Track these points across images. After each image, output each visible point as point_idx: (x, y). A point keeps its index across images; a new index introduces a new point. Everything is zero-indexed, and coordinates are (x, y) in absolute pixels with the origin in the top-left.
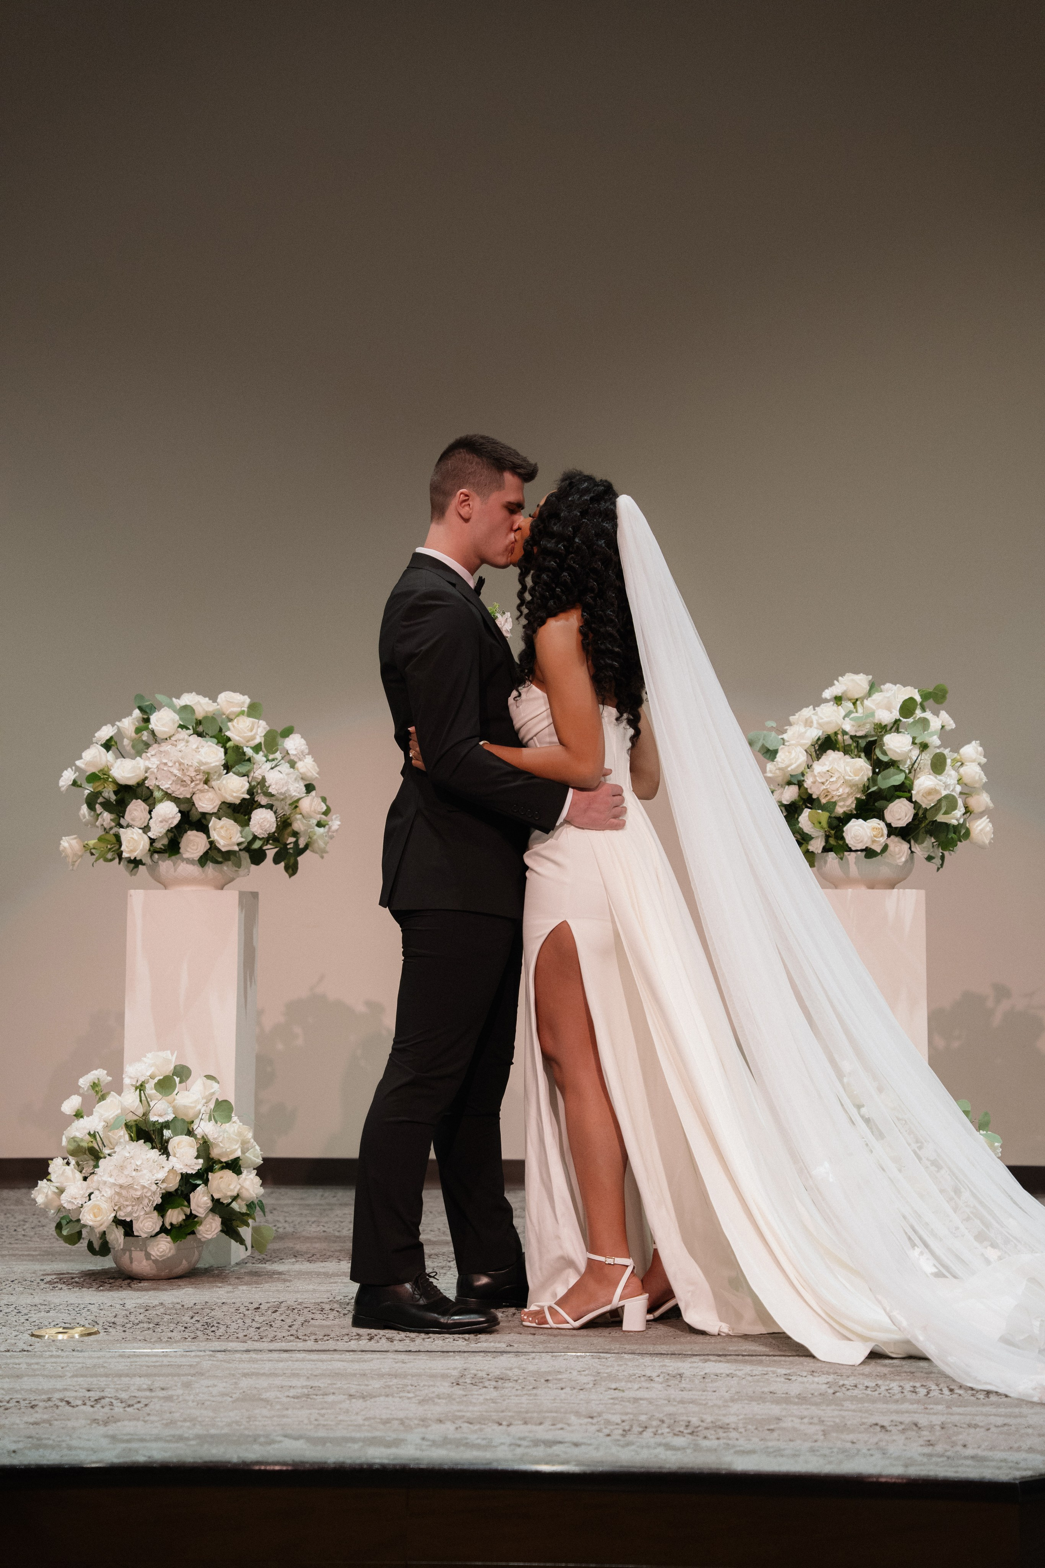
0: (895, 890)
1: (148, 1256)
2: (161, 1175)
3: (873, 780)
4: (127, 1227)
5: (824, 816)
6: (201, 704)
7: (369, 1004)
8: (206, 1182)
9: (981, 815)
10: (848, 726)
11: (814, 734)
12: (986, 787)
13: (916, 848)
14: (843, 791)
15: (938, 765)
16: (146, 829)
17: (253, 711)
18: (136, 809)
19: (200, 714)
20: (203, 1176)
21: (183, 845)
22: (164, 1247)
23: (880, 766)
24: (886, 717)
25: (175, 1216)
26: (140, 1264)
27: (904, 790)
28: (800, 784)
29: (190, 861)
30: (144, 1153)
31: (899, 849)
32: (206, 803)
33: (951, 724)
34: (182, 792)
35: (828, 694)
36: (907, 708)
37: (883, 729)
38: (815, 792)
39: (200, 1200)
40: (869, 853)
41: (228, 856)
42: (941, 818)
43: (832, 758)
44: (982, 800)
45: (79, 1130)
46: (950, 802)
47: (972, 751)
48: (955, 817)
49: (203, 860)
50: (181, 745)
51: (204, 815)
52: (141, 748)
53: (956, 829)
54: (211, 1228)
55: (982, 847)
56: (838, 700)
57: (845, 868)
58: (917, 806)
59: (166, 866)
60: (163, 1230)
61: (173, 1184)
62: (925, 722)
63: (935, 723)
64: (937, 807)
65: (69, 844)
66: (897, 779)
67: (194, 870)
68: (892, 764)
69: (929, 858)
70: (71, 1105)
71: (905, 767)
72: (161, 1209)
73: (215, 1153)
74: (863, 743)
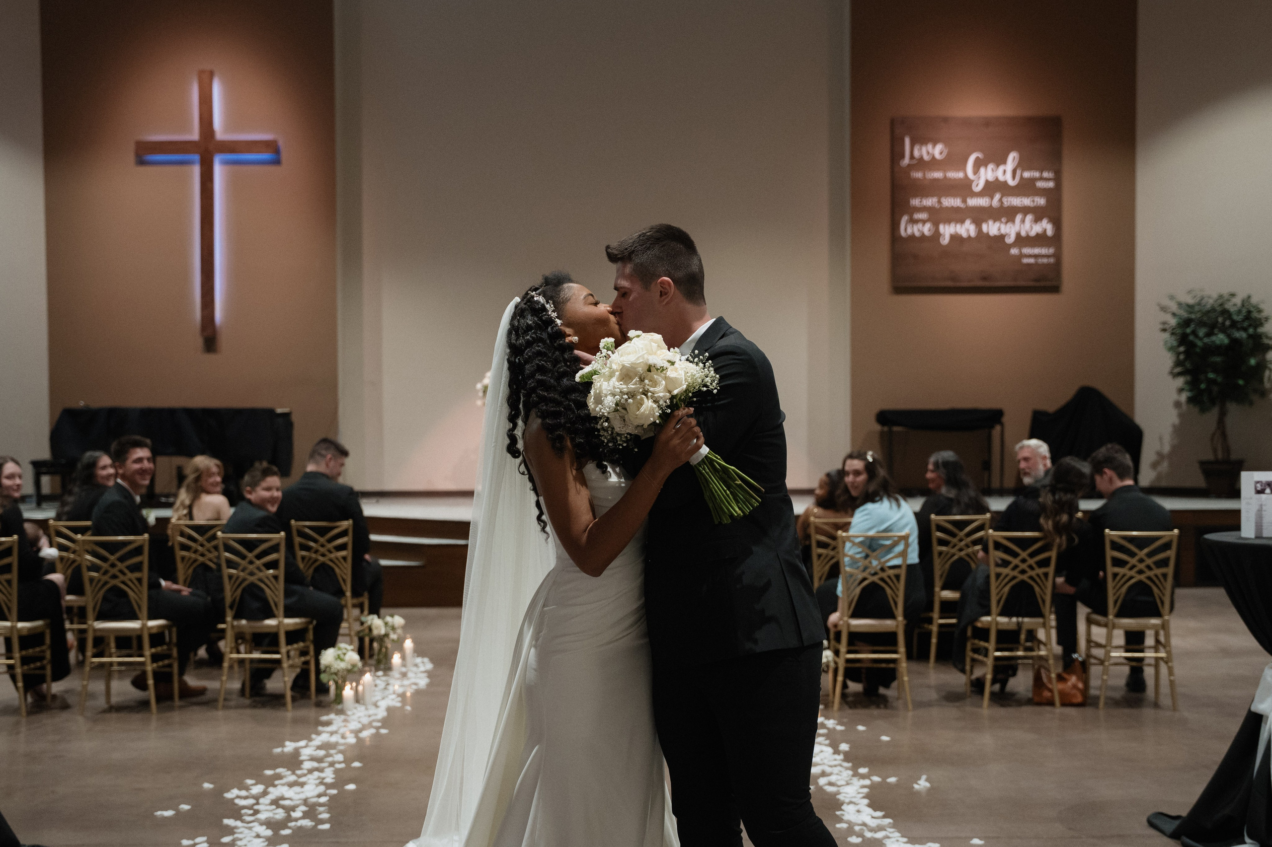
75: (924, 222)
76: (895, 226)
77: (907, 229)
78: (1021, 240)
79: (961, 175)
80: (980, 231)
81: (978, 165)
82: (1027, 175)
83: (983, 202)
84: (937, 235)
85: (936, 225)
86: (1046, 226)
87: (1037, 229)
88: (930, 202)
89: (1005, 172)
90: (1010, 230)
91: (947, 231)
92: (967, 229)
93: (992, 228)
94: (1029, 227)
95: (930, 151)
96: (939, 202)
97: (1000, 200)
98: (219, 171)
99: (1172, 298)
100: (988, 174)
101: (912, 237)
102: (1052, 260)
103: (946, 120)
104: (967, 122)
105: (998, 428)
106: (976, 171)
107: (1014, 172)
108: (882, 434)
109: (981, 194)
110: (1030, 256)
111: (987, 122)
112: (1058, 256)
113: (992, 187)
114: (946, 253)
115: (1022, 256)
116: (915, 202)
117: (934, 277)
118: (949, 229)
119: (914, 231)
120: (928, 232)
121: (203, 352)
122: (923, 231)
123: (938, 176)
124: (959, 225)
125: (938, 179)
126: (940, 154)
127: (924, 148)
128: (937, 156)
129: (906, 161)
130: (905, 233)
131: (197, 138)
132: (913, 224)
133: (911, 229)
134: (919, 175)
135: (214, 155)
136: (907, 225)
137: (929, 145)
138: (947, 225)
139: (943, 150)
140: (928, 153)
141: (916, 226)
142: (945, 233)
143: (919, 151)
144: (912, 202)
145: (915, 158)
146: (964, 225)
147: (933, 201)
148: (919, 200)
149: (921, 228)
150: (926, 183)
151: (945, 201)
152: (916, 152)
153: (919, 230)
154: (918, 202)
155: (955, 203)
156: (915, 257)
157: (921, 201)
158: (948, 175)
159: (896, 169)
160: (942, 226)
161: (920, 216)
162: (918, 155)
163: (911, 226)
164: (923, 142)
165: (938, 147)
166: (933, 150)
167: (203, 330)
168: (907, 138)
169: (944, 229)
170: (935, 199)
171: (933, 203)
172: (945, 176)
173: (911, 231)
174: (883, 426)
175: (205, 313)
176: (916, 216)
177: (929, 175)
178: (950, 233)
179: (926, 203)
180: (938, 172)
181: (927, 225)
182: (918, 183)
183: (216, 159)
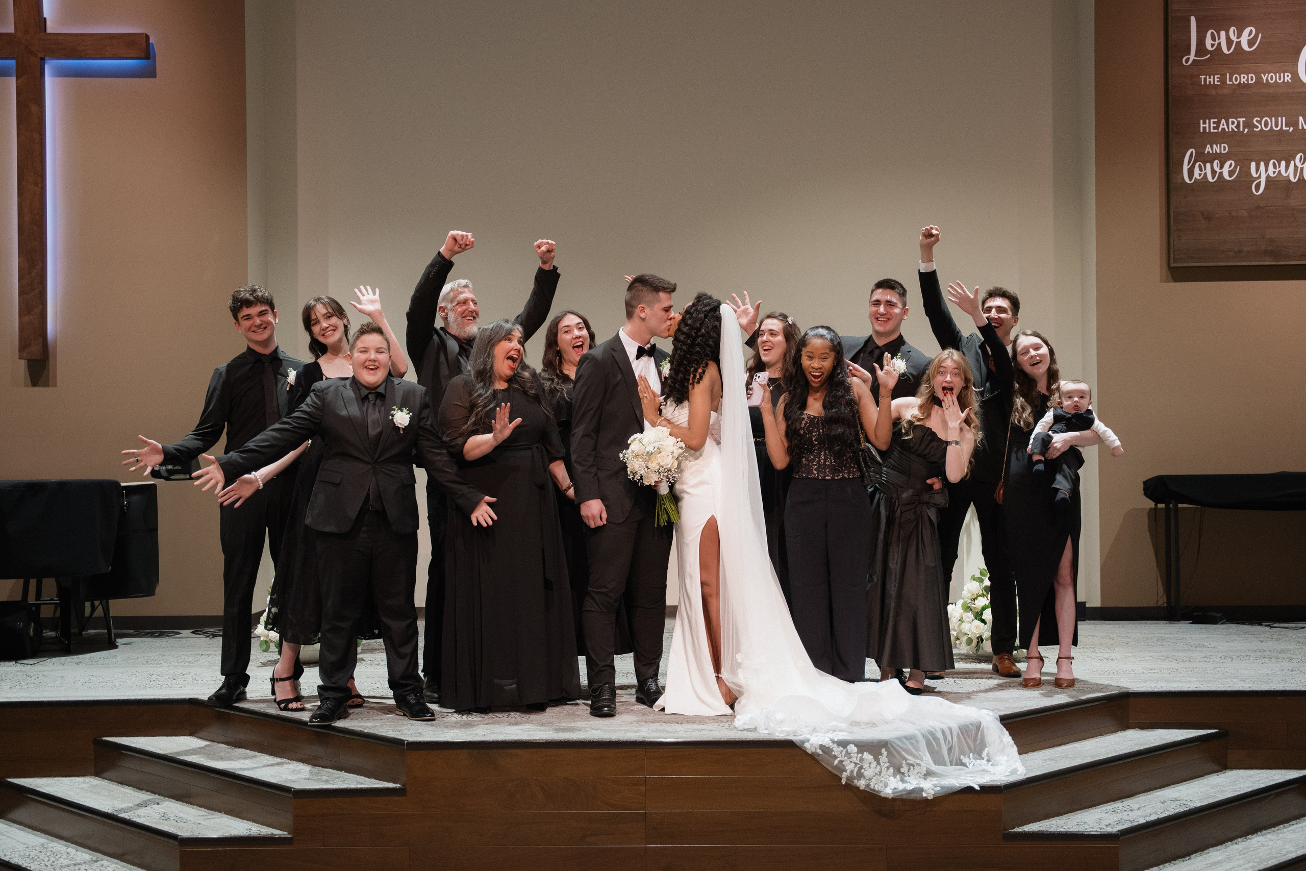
75: (1223, 158)
76: (1171, 166)
77: (1193, 172)
79: (1288, 78)
84: (1245, 180)
85: (1243, 163)
88: (1230, 125)
91: (1263, 173)
92: (1298, 168)
95: (1234, 38)
96: (1249, 125)
98: (52, 86)
101: (1203, 184)
108: (1153, 513)
114: (1260, 209)
116: (1207, 126)
117: (1240, 252)
118: (1266, 171)
119: (1205, 174)
120: (1230, 176)
121: (26, 386)
122: (1221, 173)
123: (1247, 80)
124: (1283, 163)
125: (1247, 86)
126: (1251, 43)
127: (1223, 33)
128: (1245, 46)
129: (1192, 57)
130: (1190, 179)
131: (11, 30)
132: (1205, 163)
133: (1201, 170)
134: (1215, 80)
135: (43, 59)
136: (1193, 165)
137: (1232, 29)
138: (1262, 164)
139: (1256, 36)
140: (1229, 42)
141: (1208, 165)
142: (1260, 177)
143: (1213, 39)
144: (1202, 126)
145: (1207, 52)
146: (1292, 162)
147: (1239, 123)
148: (1214, 123)
149: (1217, 169)
150: (1226, 92)
151: (1260, 122)
152: (1208, 42)
153: (1214, 172)
154: (1212, 125)
155: (1277, 126)
156: (1208, 218)
157: (1218, 123)
158: (1265, 78)
159: (1174, 71)
160: (1253, 165)
161: (1216, 149)
162: (1213, 45)
163: (1200, 166)
164: (1221, 24)
165: (1247, 31)
166: (1238, 38)
167: (24, 346)
168: (1193, 19)
169: (1257, 170)
170: (1241, 120)
171: (1238, 126)
172: (1259, 79)
173: (1200, 175)
174: (1157, 501)
175: (26, 319)
176: (1208, 149)
177: (1231, 80)
178: (1268, 177)
179: (1225, 126)
180: (1247, 74)
181: (1228, 163)
182: (1214, 93)
183: (49, 68)
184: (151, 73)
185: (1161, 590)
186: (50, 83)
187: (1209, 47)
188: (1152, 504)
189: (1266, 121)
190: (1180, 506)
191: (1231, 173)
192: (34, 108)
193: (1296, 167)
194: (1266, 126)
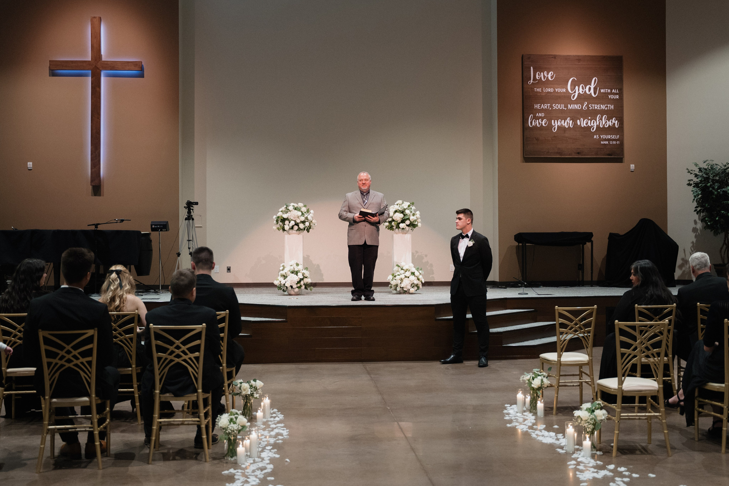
0: (407, 235)
1: (294, 291)
2: (297, 279)
3: (404, 217)
4: (292, 287)
5: (396, 223)
6: (296, 205)
7: (307, 255)
8: (303, 280)
9: (419, 223)
10: (400, 209)
11: (394, 210)
12: (420, 218)
13: (410, 228)
14: (399, 219)
15: (414, 215)
16: (289, 225)
17: (305, 206)
18: (287, 222)
19: (295, 207)
20: (303, 279)
21: (294, 228)
22: (297, 290)
23: (404, 215)
24: (405, 207)
25: (299, 285)
26: (292, 293)
27: (409, 219)
28: (392, 218)
29: (295, 230)
30: (293, 275)
31: (407, 228)
32: (298, 221)
33: (415, 208)
34: (294, 219)
35: (396, 203)
36: (409, 206)
37: (405, 209)
38: (395, 219)
39: (302, 283)
40: (403, 229)
41: (301, 230)
42: (414, 223)
43: (397, 214)
44: (419, 220)
45: (283, 272)
46: (415, 221)
47: (418, 213)
48: (416, 223)
49: (297, 230)
50: (294, 212)
51: (298, 223)
52: (287, 212)
53: (416, 225)
54: (303, 287)
55: (420, 228)
56: (397, 204)
57: (399, 232)
58: (410, 221)
59: (291, 231)
60: (297, 287)
61: (298, 280)
62: (411, 208)
63: (413, 208)
64: (414, 221)
65: (275, 228)
66: (408, 217)
67: (295, 232)
68: (406, 215)
69: (411, 230)
70: (281, 268)
71: (408, 215)
72: (297, 284)
73: (304, 275)
74: (401, 211)
75: (542, 118)
76: (524, 120)
77: (532, 123)
78: (600, 130)
79: (564, 90)
80: (575, 124)
81: (574, 84)
82: (602, 91)
83: (577, 107)
84: (550, 126)
85: (550, 120)
86: (614, 122)
87: (609, 123)
88: (545, 106)
89: (590, 89)
90: (594, 124)
91: (556, 124)
92: (568, 123)
93: (583, 123)
94: (605, 122)
95: (546, 75)
96: (551, 106)
97: (587, 106)
99: (696, 165)
100: (580, 90)
101: (535, 127)
102: (618, 142)
103: (555, 57)
104: (567, 58)
105: (589, 244)
106: (573, 89)
107: (595, 89)
108: (518, 247)
109: (576, 102)
110: (605, 140)
111: (579, 59)
112: (621, 140)
113: (583, 98)
114: (555, 137)
115: (601, 140)
116: (537, 106)
117: (548, 152)
118: (557, 123)
119: (536, 124)
120: (545, 125)
121: (92, 196)
122: (542, 124)
123: (551, 90)
124: (563, 121)
125: (551, 93)
126: (552, 77)
127: (542, 73)
128: (550, 78)
129: (532, 81)
130: (531, 125)
131: (90, 59)
132: (536, 120)
133: (535, 122)
134: (539, 90)
135: (101, 70)
136: (532, 120)
137: (545, 72)
138: (556, 121)
139: (553, 75)
140: (544, 77)
141: (537, 121)
142: (555, 125)
143: (539, 75)
144: (535, 106)
145: (537, 80)
146: (566, 121)
147: (548, 106)
148: (539, 105)
149: (540, 122)
150: (543, 94)
151: (555, 106)
152: (537, 76)
153: (539, 123)
154: (539, 106)
155: (561, 107)
156: (537, 139)
157: (541, 106)
158: (556, 90)
159: (525, 86)
160: (553, 121)
161: (540, 115)
162: (539, 77)
163: (534, 121)
164: (542, 70)
165: (550, 73)
166: (547, 75)
167: (92, 181)
168: (532, 68)
169: (554, 123)
170: (549, 105)
171: (548, 107)
172: (555, 91)
173: (535, 124)
174: (519, 243)
175: (93, 170)
176: (537, 115)
177: (545, 90)
178: (558, 125)
179: (543, 107)
180: (551, 88)
181: (544, 120)
182: (539, 95)
183: (103, 73)
184: (142, 76)
185: (520, 275)
186: (103, 79)
187: (537, 78)
188: (517, 244)
189: (557, 105)
190: (527, 244)
191: (545, 124)
192: (98, 89)
193: (567, 122)
194: (557, 107)
